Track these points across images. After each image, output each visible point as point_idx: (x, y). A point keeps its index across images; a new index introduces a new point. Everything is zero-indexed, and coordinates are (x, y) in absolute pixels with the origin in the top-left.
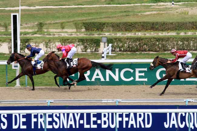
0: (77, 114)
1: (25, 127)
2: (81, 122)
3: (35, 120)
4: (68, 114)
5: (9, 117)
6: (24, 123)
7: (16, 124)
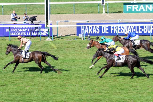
0: (132, 26)
1: (108, 33)
2: (134, 30)
3: (113, 29)
4: (128, 27)
5: (100, 28)
6: (107, 31)
7: (103, 31)
